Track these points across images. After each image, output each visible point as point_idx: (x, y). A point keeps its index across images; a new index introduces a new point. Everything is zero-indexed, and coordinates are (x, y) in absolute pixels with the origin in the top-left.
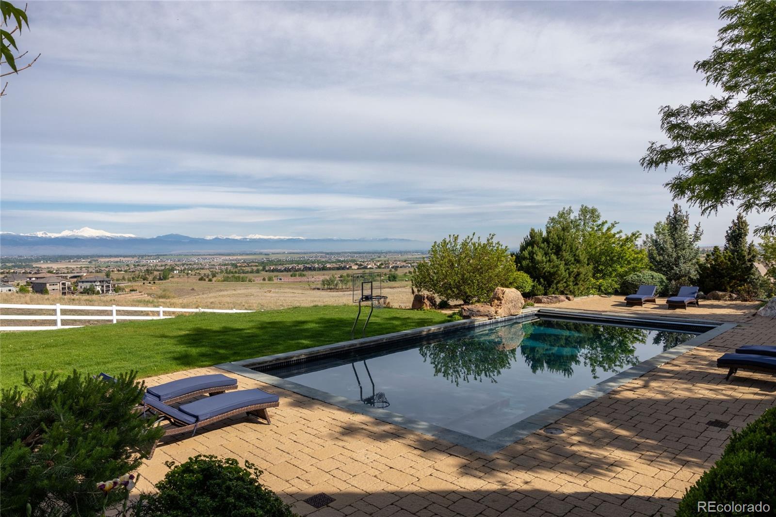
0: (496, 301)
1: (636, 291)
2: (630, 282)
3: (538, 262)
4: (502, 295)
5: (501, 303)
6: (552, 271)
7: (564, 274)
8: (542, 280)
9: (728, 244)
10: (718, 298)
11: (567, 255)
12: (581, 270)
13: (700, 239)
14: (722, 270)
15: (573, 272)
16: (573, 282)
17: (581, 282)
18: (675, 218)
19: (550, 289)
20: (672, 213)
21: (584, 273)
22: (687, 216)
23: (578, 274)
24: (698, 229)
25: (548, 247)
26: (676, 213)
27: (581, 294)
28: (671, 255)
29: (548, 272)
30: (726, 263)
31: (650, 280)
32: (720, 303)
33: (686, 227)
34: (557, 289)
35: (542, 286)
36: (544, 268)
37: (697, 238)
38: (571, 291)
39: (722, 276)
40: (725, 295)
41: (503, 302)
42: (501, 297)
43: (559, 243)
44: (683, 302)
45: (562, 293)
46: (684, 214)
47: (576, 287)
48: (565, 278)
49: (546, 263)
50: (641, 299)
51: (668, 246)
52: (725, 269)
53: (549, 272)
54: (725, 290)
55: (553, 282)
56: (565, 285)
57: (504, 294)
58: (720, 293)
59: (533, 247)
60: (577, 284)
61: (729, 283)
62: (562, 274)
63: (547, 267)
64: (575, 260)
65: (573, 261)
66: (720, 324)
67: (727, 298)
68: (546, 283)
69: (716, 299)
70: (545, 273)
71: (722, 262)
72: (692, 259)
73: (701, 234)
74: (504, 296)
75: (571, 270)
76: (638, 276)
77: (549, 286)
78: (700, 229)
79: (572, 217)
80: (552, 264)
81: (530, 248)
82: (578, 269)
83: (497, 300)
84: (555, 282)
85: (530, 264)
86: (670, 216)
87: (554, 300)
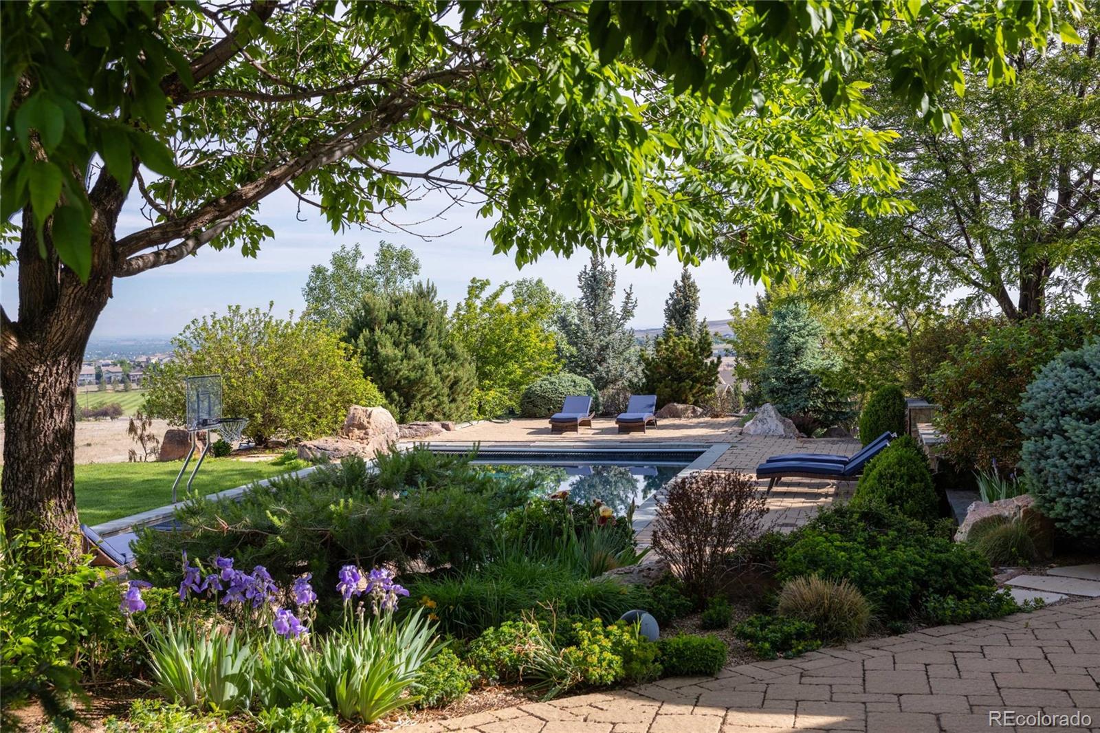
0: (356, 431)
1: (561, 409)
2: (539, 393)
3: (388, 359)
4: (366, 420)
5: (366, 434)
6: (413, 375)
7: (435, 381)
8: (395, 394)
9: (670, 323)
10: (676, 415)
11: (433, 344)
12: (460, 373)
13: (633, 316)
14: (681, 367)
15: (448, 376)
16: (448, 395)
17: (461, 397)
18: (594, 276)
19: (411, 412)
20: (589, 266)
21: (465, 379)
22: (613, 274)
23: (456, 382)
24: (628, 296)
25: (400, 330)
26: (595, 269)
27: (460, 420)
28: (592, 345)
29: (405, 379)
30: (687, 356)
31: (572, 389)
32: (683, 421)
33: (610, 294)
34: (422, 410)
35: (396, 406)
36: (397, 372)
37: (627, 313)
38: (444, 414)
39: (680, 379)
40: (686, 410)
41: (370, 431)
42: (365, 423)
43: (419, 322)
44: (641, 420)
45: (431, 417)
46: (609, 269)
47: (453, 405)
48: (435, 388)
49: (402, 360)
50: (576, 419)
51: (586, 328)
52: (685, 365)
53: (407, 378)
54: (684, 402)
55: (414, 397)
56: (435, 402)
57: (369, 416)
58: (680, 406)
59: (372, 330)
60: (453, 400)
61: (691, 388)
62: (431, 382)
63: (405, 370)
64: (448, 355)
65: (444, 358)
66: (709, 447)
67: (689, 413)
68: (402, 399)
69: (674, 417)
70: (399, 382)
71: (681, 354)
72: (624, 351)
73: (634, 306)
74: (371, 420)
75: (445, 373)
76: (551, 383)
77: (408, 405)
78: (633, 297)
79: (361, 265)
80: (411, 362)
81: (366, 332)
82: (456, 371)
83: (359, 429)
84: (419, 396)
85: (369, 364)
86: (585, 272)
87: (422, 430)
